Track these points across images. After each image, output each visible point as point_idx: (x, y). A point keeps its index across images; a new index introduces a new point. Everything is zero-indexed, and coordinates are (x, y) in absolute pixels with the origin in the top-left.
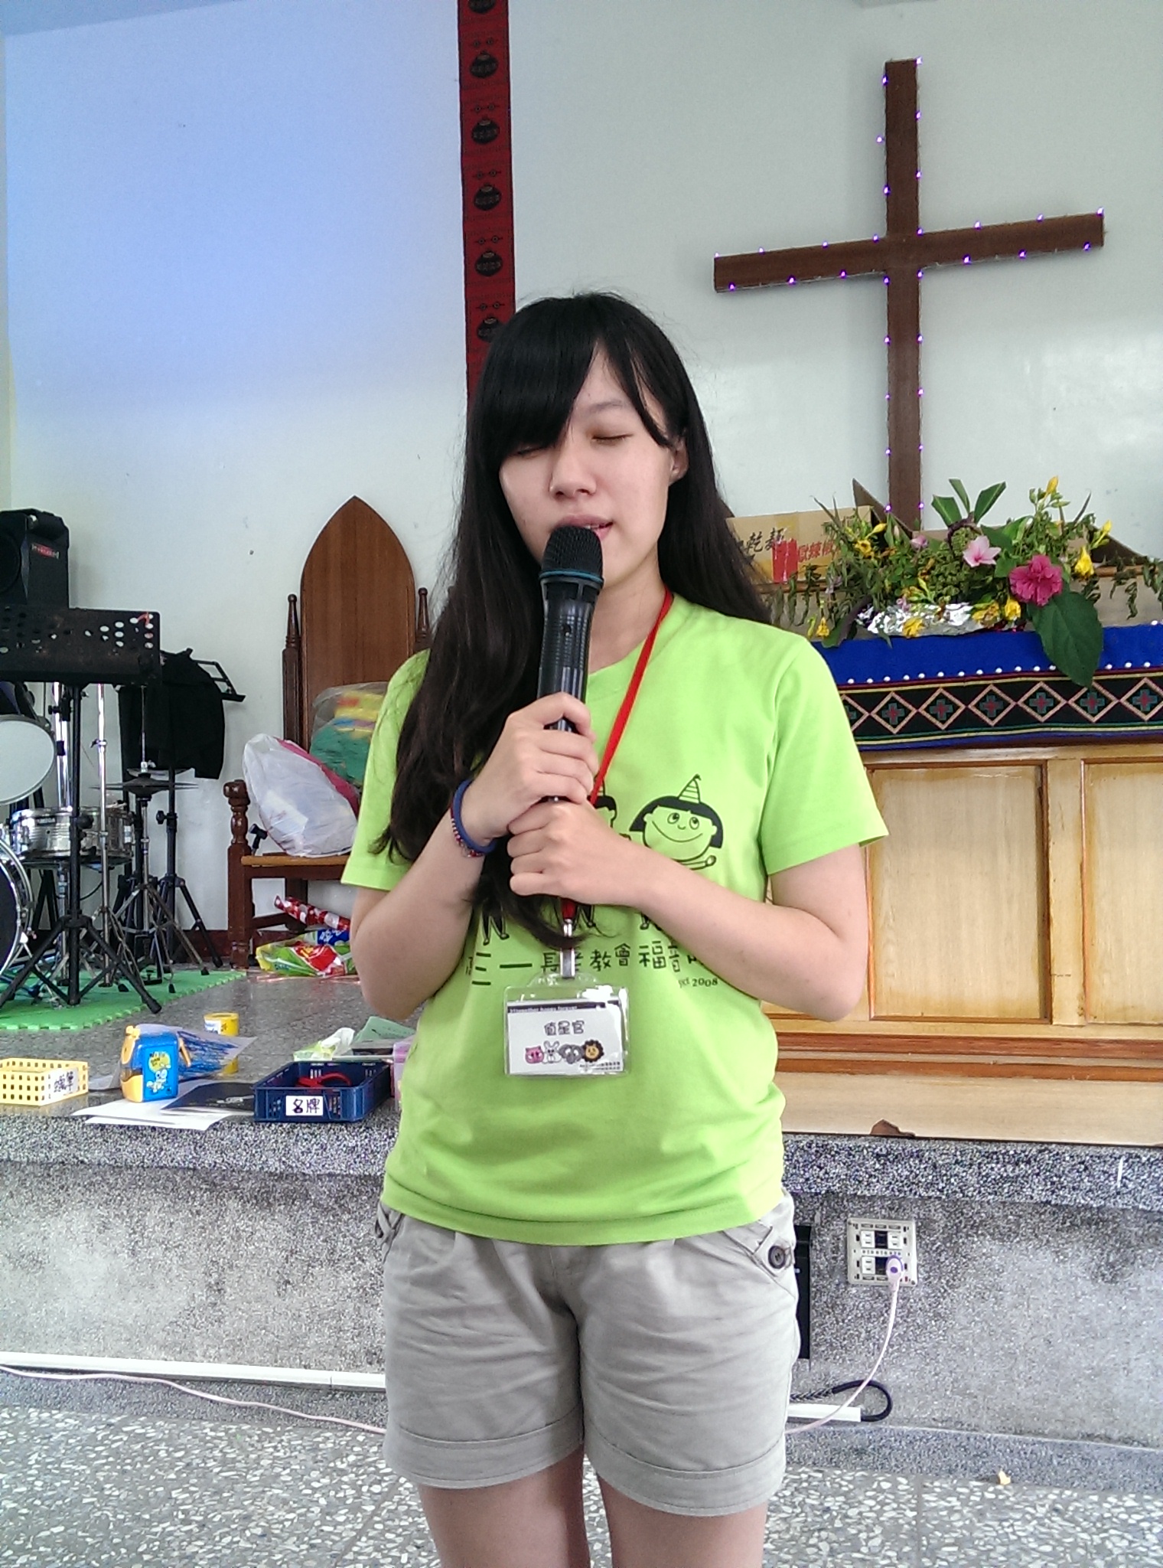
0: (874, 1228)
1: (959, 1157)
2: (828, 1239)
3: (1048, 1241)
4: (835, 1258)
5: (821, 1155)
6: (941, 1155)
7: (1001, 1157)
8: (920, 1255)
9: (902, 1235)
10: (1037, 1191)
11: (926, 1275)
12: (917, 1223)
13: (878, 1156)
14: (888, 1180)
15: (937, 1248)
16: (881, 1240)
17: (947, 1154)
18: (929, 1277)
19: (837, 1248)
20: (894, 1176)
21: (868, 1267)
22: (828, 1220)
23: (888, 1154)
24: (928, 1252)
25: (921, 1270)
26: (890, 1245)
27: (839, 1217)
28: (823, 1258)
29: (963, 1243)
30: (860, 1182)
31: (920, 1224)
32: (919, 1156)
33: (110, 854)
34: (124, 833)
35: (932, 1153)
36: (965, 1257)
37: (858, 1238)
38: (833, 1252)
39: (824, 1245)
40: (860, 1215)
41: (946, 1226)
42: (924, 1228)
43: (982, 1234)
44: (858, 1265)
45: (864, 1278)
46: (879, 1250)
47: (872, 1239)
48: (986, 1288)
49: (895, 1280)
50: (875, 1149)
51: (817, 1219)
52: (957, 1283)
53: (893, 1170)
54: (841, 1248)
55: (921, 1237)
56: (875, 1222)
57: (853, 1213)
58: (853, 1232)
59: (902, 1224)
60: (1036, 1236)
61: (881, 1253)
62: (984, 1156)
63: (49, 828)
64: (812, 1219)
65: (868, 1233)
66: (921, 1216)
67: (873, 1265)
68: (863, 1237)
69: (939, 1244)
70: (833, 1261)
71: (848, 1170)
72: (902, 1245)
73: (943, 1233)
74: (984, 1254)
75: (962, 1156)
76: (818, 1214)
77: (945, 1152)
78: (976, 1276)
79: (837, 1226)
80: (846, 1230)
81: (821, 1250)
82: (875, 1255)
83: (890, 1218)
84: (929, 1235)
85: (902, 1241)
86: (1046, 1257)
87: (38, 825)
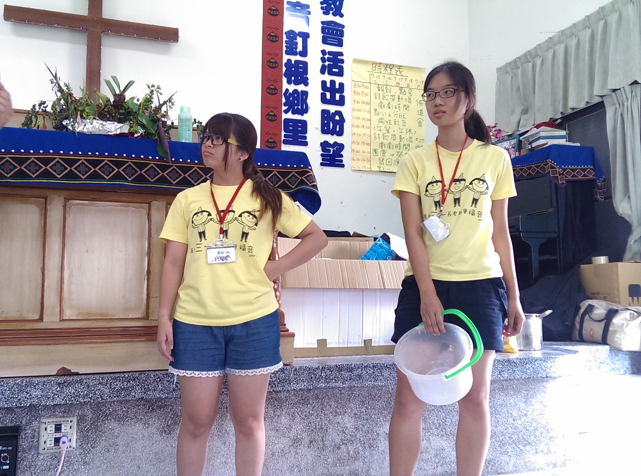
0: (55, 423)
1: (101, 381)
2: (29, 432)
3: (141, 418)
4: (32, 441)
5: (28, 386)
6: (92, 380)
7: (121, 378)
8: (78, 434)
9: (70, 424)
10: (138, 393)
11: (80, 443)
12: (77, 418)
13: (59, 384)
14: (63, 395)
15: (87, 429)
16: (58, 428)
17: (95, 380)
18: (82, 444)
19: (34, 435)
20: (67, 393)
21: (51, 443)
22: (30, 422)
23: (65, 382)
24: (82, 431)
25: (78, 441)
26: (63, 430)
27: (36, 420)
28: (26, 442)
29: (100, 424)
30: (48, 398)
31: (79, 418)
32: (81, 382)
35: (87, 380)
36: (101, 432)
37: (46, 429)
38: (32, 438)
39: (27, 435)
40: (48, 417)
41: (92, 417)
42: (81, 419)
43: (110, 419)
44: (45, 443)
45: (47, 450)
46: (57, 434)
47: (53, 428)
48: (110, 446)
49: (64, 447)
50: (58, 381)
51: (24, 422)
52: (96, 445)
53: (66, 391)
54: (36, 435)
55: (79, 425)
56: (55, 420)
57: (44, 416)
58: (43, 426)
59: (70, 419)
60: (136, 417)
61: (58, 435)
62: (113, 379)
64: (21, 422)
65: (51, 426)
66: (80, 414)
67: (53, 442)
68: (49, 428)
69: (88, 427)
70: (31, 443)
71: (42, 392)
72: (68, 430)
73: (90, 421)
74: (110, 429)
75: (102, 380)
76: (25, 419)
77: (94, 379)
78: (106, 440)
79: (35, 424)
80: (39, 426)
81: (25, 438)
82: (54, 436)
83: (63, 417)
84: (83, 423)
85: (69, 428)
86: (139, 426)
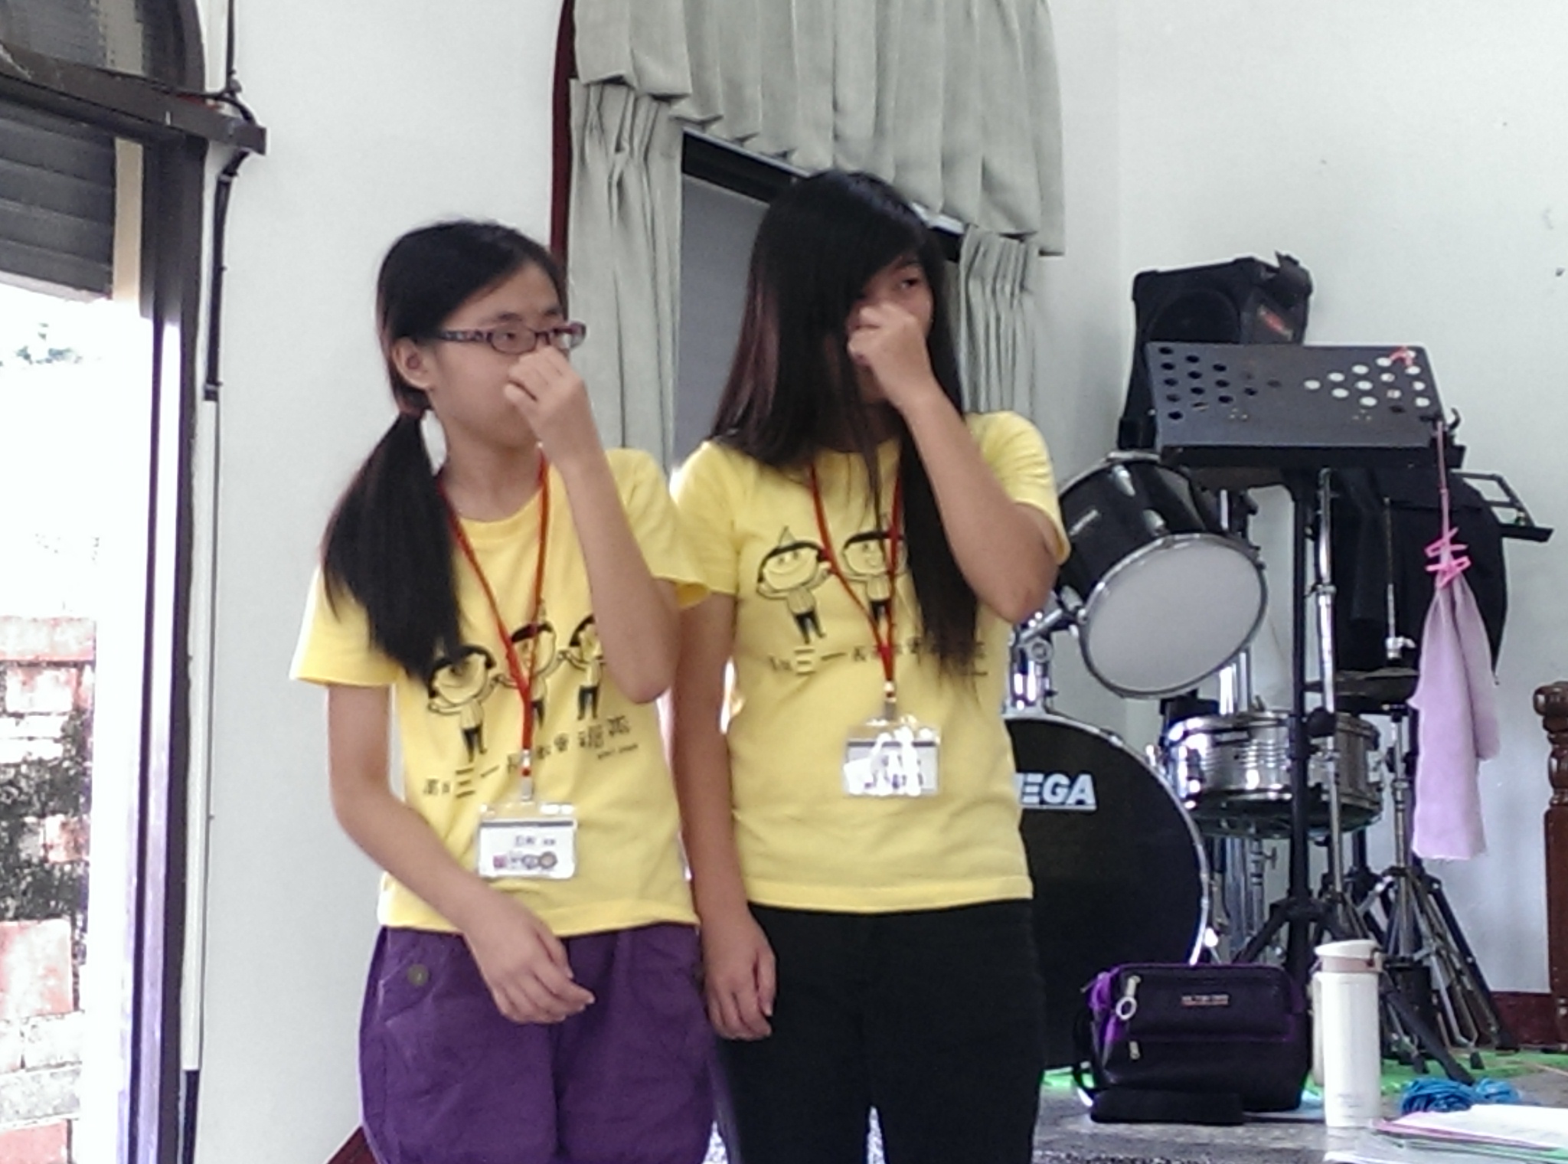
33: (1345, 800)
34: (1366, 764)
63: (1234, 750)
87: (1216, 744)
